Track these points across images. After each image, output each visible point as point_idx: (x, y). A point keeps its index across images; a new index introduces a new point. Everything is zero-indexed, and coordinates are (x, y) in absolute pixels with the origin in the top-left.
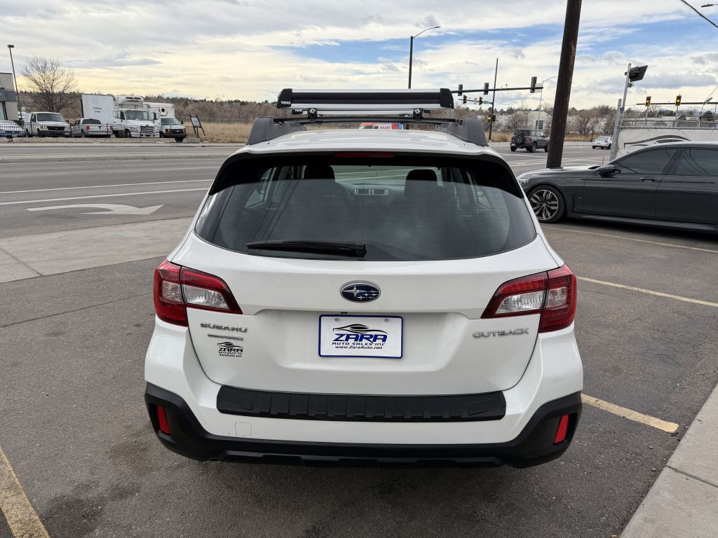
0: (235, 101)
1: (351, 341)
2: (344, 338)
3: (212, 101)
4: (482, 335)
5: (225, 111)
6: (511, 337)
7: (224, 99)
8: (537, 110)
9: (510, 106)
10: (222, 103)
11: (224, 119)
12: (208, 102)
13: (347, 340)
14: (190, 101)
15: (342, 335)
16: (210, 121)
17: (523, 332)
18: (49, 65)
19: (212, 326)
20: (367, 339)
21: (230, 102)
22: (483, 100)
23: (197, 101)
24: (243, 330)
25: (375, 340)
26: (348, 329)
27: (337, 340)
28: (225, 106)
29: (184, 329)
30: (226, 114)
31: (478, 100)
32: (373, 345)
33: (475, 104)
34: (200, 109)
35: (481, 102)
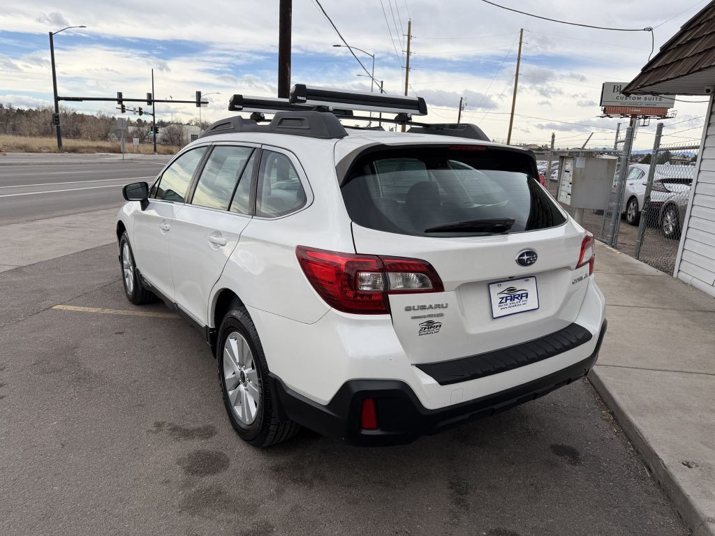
1: (509, 302)
2: (504, 300)
4: (576, 281)
8: (188, 124)
9: (161, 118)
13: (506, 301)
15: (503, 298)
19: (416, 308)
20: (517, 298)
22: (143, 111)
24: (444, 306)
25: (521, 298)
26: (505, 292)
27: (501, 303)
29: (387, 317)
31: (138, 110)
32: (521, 303)
33: (135, 114)
35: (141, 113)
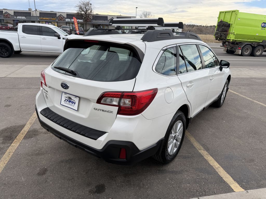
0: (213, 26)
3: (204, 26)
4: (96, 109)
5: (207, 30)
6: (106, 112)
7: (209, 25)
10: (207, 27)
11: (206, 33)
12: (202, 26)
14: (195, 26)
16: (200, 34)
17: (112, 112)
18: (148, 13)
19: (44, 89)
21: (211, 26)
23: (198, 26)
28: (208, 27)
30: (207, 31)
34: (197, 29)
